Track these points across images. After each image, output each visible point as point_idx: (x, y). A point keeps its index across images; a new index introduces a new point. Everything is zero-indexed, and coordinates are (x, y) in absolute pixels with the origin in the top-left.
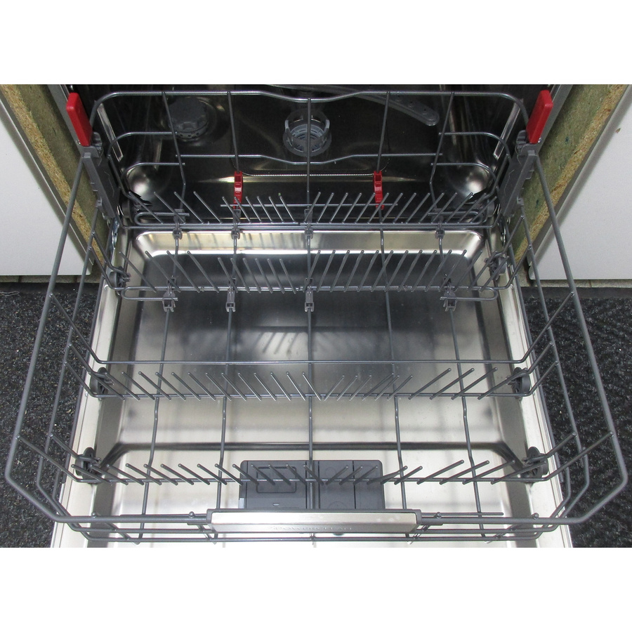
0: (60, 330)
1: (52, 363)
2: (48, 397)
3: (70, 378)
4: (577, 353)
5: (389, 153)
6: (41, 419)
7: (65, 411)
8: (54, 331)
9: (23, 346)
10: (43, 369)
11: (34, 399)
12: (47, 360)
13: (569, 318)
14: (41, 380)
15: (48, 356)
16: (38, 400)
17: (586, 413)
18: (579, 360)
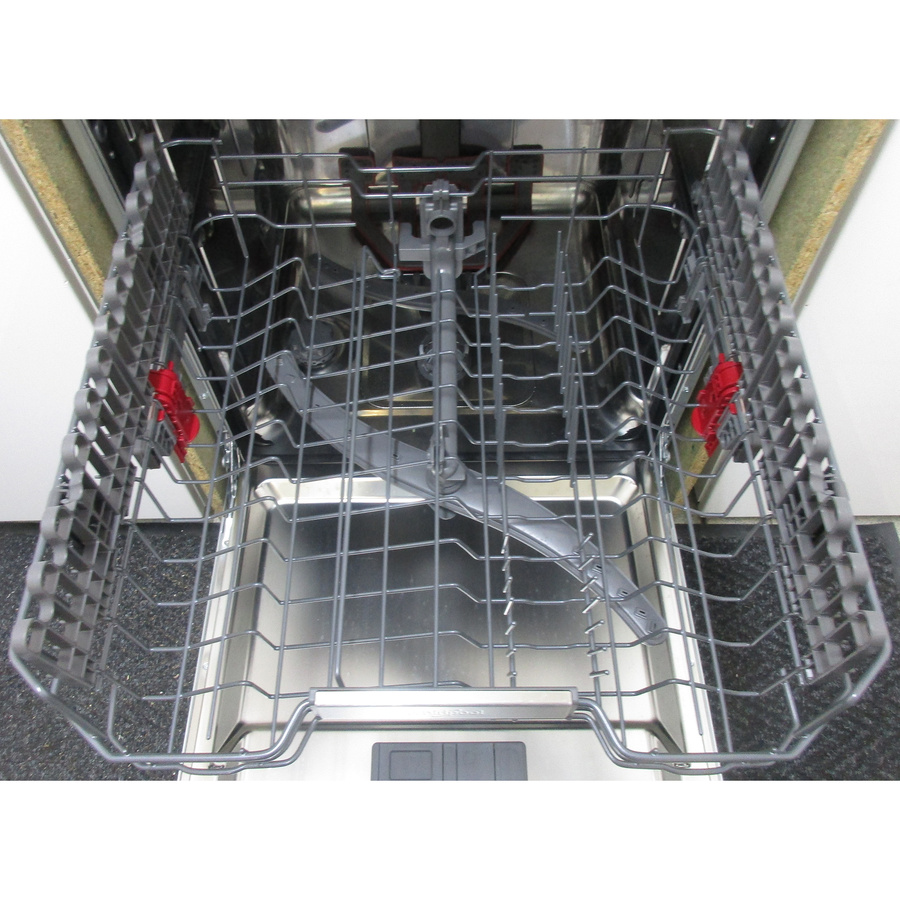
0: (166, 579)
1: (158, 619)
2: (153, 659)
3: (178, 637)
4: (756, 604)
5: (535, 375)
6: (145, 686)
7: (172, 676)
8: (160, 581)
9: (125, 599)
10: (147, 626)
11: (137, 661)
12: (152, 616)
13: (746, 562)
14: (145, 639)
15: (153, 610)
16: (142, 663)
17: (766, 676)
18: (757, 612)
